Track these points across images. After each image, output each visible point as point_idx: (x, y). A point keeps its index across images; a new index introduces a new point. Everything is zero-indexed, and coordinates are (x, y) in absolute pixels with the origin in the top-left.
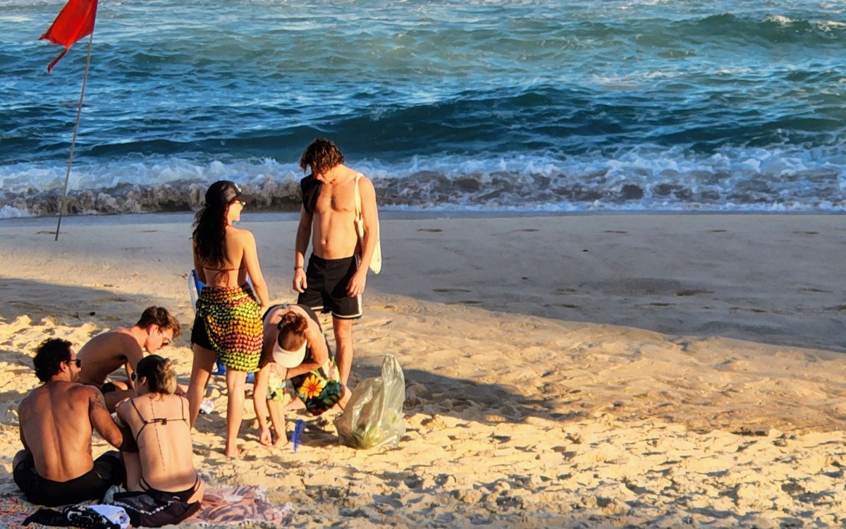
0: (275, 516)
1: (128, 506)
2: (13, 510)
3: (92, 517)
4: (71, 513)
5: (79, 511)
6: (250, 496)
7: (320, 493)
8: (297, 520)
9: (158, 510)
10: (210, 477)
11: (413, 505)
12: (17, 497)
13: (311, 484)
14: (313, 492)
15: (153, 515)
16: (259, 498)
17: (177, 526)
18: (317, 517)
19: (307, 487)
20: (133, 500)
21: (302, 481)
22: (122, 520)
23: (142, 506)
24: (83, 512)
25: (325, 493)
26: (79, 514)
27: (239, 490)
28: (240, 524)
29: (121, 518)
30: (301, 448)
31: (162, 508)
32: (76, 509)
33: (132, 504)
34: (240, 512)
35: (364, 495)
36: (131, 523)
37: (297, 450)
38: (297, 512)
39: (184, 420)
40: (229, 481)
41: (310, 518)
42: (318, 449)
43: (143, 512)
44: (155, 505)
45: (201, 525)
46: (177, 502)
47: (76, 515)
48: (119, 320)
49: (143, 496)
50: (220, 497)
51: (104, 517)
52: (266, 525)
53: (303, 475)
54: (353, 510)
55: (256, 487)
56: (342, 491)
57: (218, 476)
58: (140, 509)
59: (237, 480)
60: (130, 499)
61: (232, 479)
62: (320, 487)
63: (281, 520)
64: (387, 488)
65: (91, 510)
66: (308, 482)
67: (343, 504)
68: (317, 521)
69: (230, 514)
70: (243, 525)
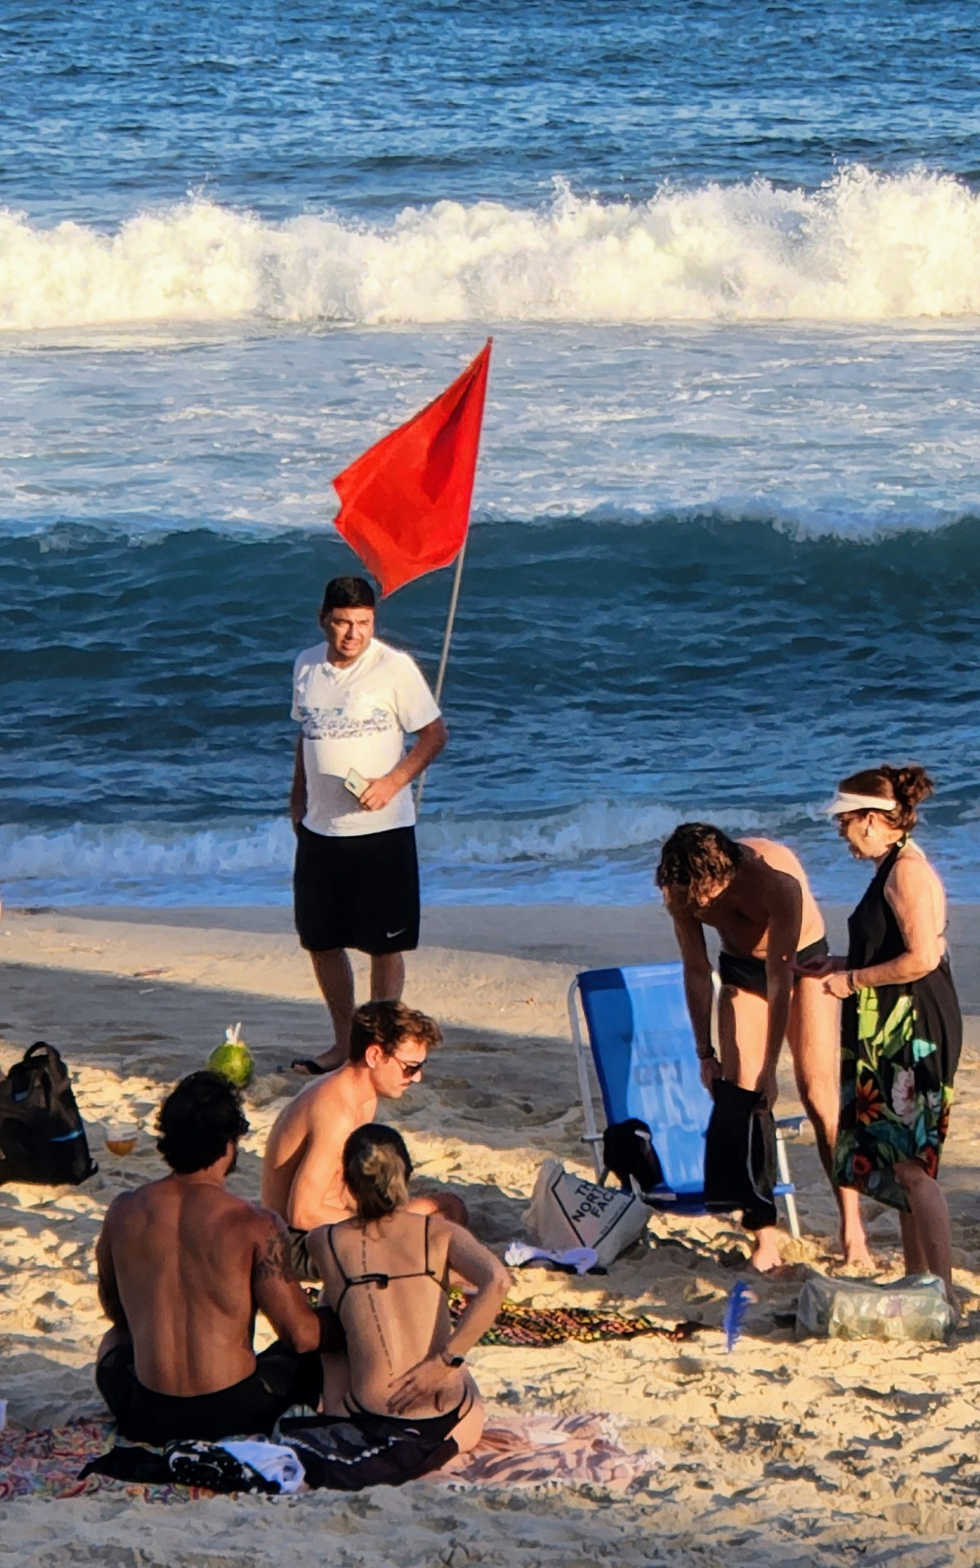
0: (617, 1473)
1: (305, 1446)
2: (80, 1451)
3: (221, 1465)
4: (176, 1455)
5: (195, 1452)
6: (588, 1433)
7: (742, 1433)
8: (660, 1483)
9: (367, 1454)
10: (521, 1396)
11: (923, 1457)
12: (99, 1426)
13: (731, 1415)
14: (727, 1430)
15: (355, 1464)
16: (604, 1438)
17: (398, 1489)
18: (704, 1477)
19: (724, 1420)
20: (318, 1433)
21: (714, 1406)
22: (288, 1474)
23: (334, 1445)
24: (202, 1454)
25: (751, 1432)
26: (195, 1458)
27: (566, 1422)
28: (538, 1488)
29: (287, 1469)
30: (745, 1342)
31: (376, 1451)
32: (189, 1449)
33: (312, 1441)
34: (549, 1463)
35: (829, 1437)
36: (307, 1479)
37: (735, 1347)
38: (669, 1468)
39: (430, 1273)
40: (557, 1403)
41: (691, 1478)
42: (784, 1347)
43: (332, 1457)
44: (363, 1444)
45: (452, 1487)
46: (413, 1440)
47: (187, 1459)
48: (469, 1087)
49: (340, 1425)
50: (520, 1434)
51: (248, 1465)
52: (590, 1489)
53: (717, 1396)
54: (794, 1466)
55: (604, 1416)
56: (785, 1429)
57: (542, 1394)
58: (328, 1451)
59: (574, 1403)
60: (311, 1431)
61: (565, 1400)
62: (742, 1421)
63: (629, 1481)
64: (886, 1425)
65: (221, 1450)
66: (727, 1409)
67: (781, 1454)
68: (703, 1485)
69: (525, 1467)
70: (543, 1490)
